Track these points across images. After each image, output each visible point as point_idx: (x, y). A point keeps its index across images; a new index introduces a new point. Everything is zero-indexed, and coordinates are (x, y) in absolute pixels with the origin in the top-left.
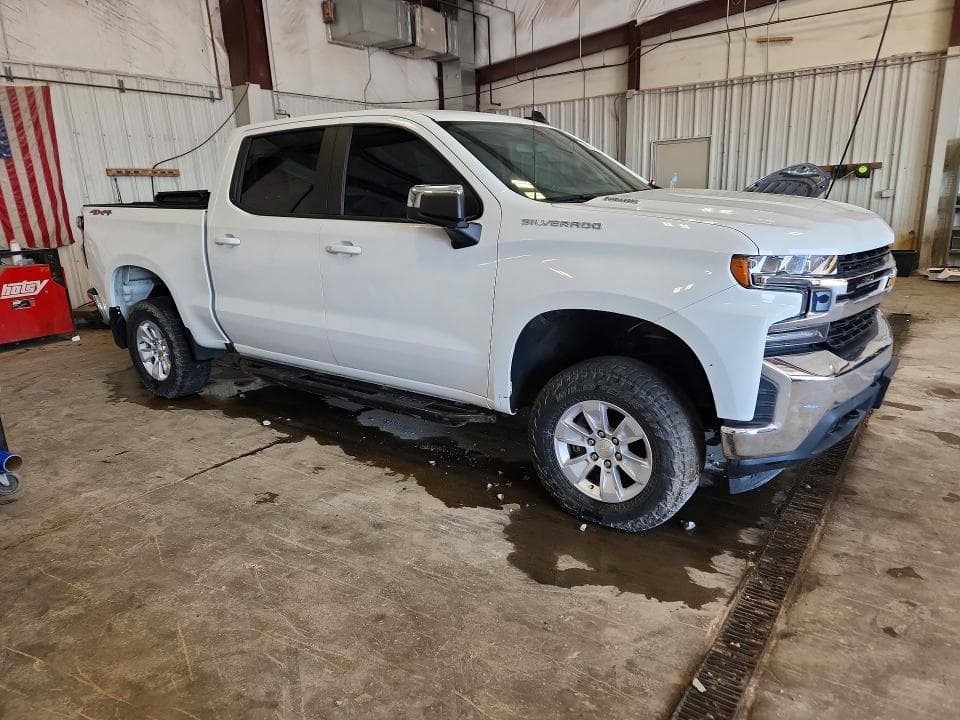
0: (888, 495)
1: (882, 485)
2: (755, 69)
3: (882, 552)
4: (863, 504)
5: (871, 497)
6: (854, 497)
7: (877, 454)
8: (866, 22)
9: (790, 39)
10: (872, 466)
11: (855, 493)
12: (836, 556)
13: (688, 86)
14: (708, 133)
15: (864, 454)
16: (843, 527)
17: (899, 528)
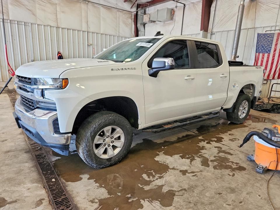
0: (15, 156)
1: (19, 158)
3: (10, 142)
4: (21, 150)
5: (20, 153)
6: (25, 151)
7: (28, 171)
10: (27, 165)
11: (25, 152)
12: (20, 138)
15: (33, 169)
16: (22, 143)
17: (8, 149)
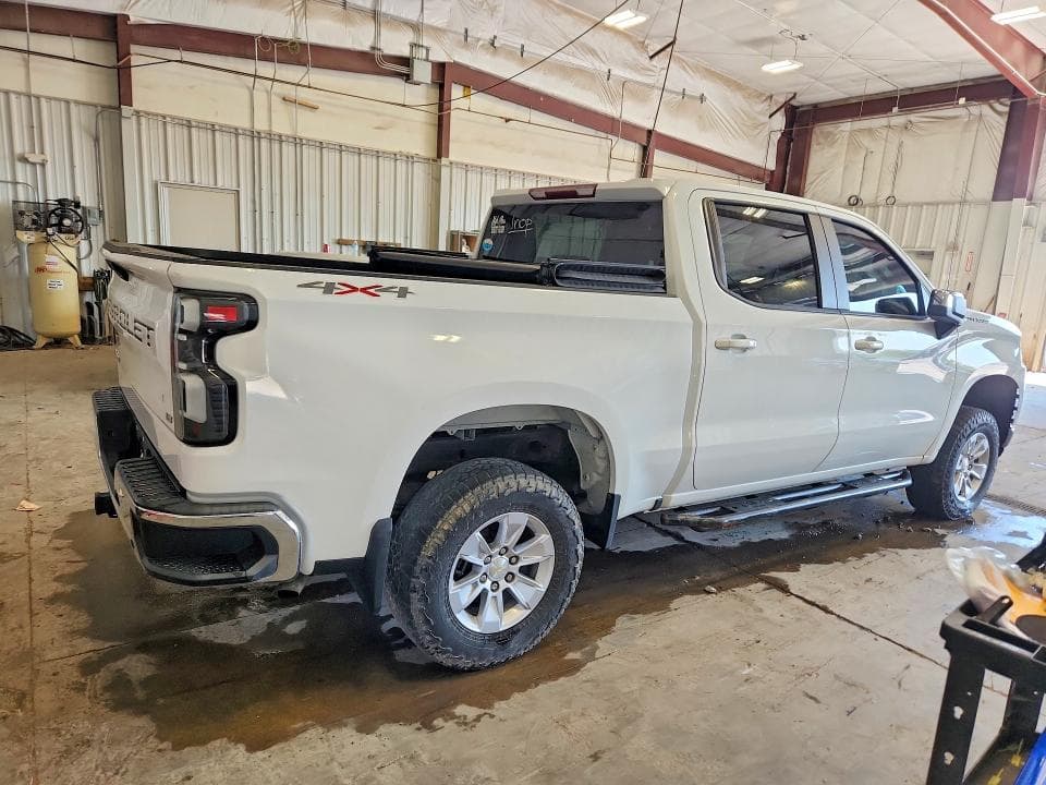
2: (281, 126)
8: (378, 114)
9: (314, 108)
13: (226, 126)
14: (235, 184)
